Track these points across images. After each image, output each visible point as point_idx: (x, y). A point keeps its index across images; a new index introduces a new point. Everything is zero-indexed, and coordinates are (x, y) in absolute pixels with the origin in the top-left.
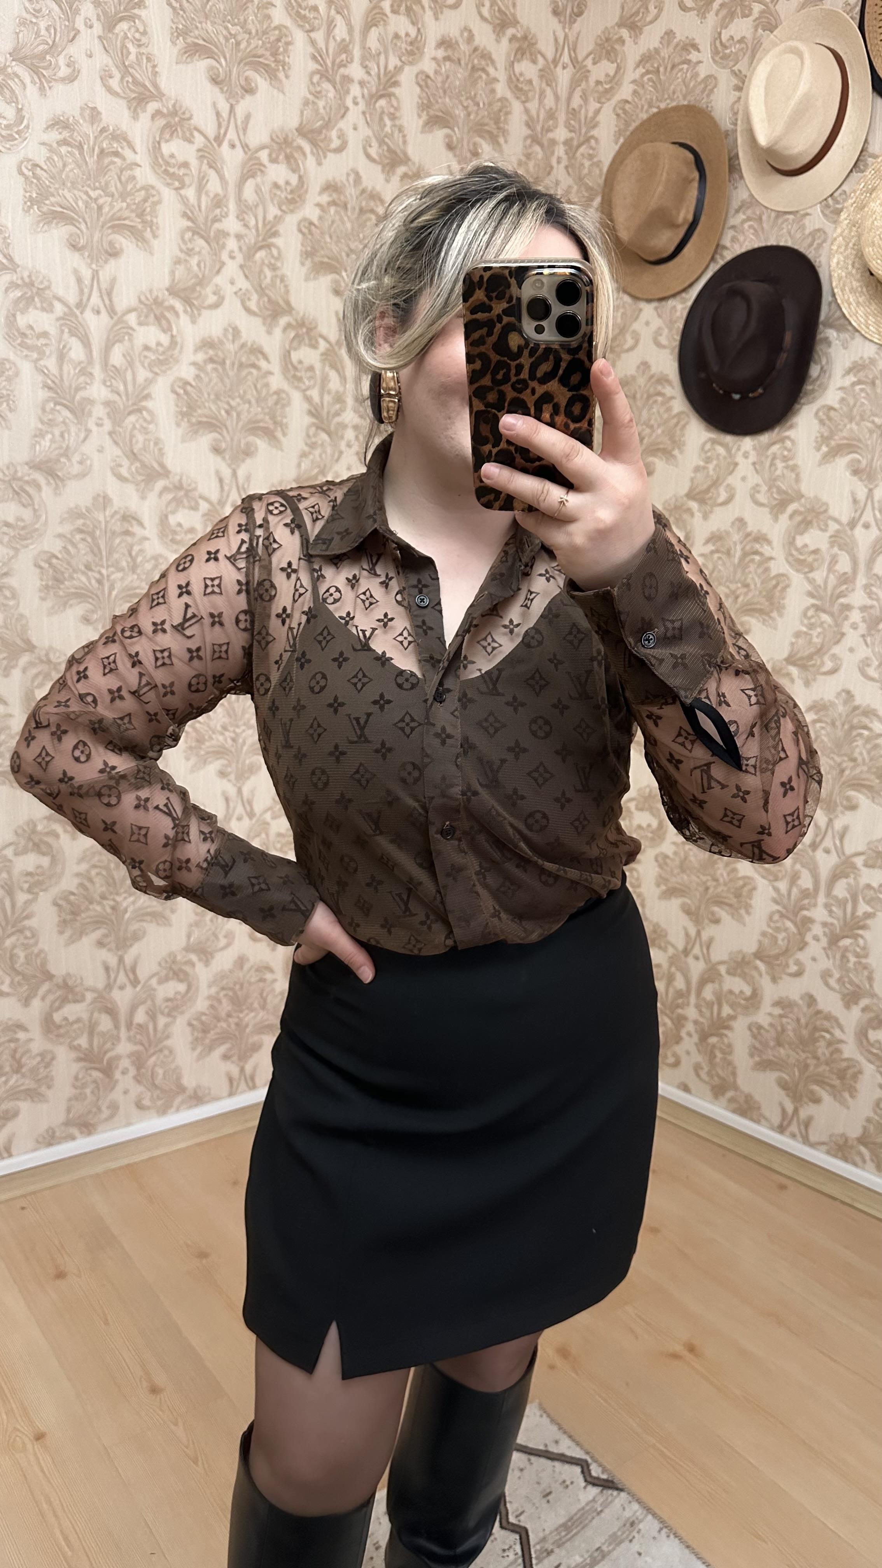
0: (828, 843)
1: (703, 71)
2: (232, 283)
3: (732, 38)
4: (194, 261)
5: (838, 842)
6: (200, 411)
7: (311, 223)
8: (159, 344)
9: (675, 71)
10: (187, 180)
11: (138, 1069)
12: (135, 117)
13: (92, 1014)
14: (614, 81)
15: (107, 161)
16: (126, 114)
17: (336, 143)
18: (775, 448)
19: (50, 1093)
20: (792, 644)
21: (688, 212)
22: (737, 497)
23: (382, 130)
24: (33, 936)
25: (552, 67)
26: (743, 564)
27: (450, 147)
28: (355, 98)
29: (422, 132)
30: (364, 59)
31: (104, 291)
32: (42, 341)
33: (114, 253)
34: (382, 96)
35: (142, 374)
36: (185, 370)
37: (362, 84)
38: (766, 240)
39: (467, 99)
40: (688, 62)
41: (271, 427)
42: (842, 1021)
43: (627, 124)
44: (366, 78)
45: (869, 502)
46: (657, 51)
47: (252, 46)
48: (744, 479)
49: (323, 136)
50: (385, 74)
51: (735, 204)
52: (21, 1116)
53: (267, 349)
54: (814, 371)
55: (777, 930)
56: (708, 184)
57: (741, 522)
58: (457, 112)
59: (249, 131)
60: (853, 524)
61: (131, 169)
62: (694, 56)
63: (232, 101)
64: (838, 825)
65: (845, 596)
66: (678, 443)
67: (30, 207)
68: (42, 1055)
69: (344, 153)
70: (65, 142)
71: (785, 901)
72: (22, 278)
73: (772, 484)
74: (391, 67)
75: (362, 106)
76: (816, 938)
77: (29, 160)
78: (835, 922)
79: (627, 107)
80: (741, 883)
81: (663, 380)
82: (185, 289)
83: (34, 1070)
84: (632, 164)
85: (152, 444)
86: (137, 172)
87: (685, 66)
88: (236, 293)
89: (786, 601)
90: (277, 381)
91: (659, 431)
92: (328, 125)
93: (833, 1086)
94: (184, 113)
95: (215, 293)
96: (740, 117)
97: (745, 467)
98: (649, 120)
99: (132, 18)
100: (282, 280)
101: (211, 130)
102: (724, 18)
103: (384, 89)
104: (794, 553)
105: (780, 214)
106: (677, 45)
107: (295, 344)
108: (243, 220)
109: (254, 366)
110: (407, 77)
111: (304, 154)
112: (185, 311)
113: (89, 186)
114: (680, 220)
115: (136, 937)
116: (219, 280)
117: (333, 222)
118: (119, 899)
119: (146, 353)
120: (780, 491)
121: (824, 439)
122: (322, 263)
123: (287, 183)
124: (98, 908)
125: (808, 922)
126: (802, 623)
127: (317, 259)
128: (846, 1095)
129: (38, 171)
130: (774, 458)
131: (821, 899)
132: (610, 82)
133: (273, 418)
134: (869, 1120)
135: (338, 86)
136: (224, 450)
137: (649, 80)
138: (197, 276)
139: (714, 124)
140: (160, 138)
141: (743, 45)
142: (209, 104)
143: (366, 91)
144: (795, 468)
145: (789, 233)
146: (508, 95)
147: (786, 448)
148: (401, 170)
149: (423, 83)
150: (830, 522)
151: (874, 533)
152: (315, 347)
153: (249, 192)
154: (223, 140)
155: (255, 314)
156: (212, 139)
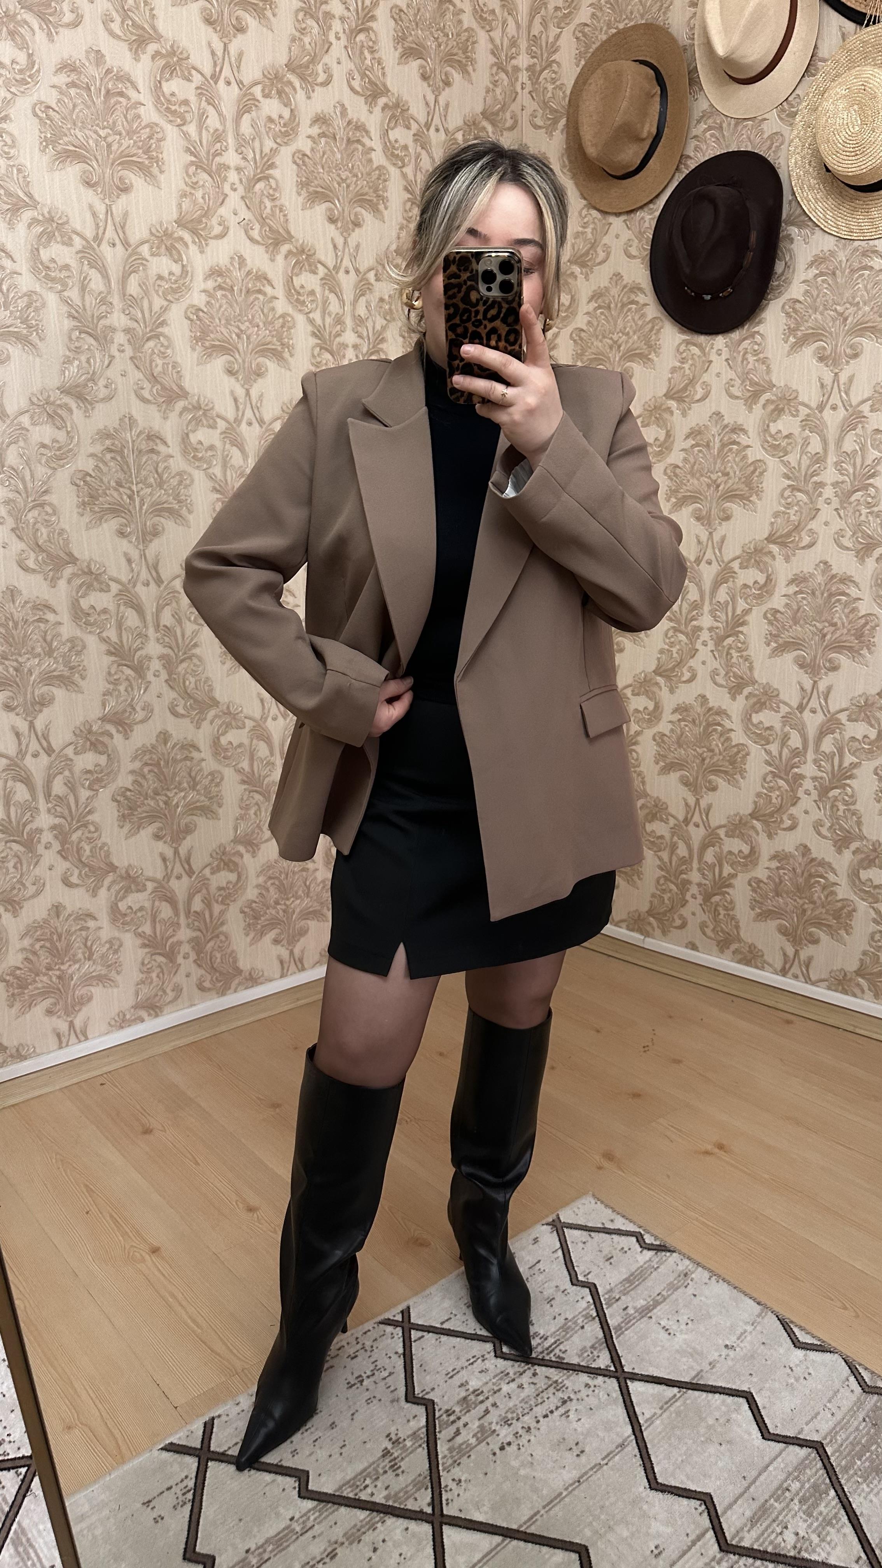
0: (814, 703)
2: (235, 213)
4: (199, 194)
5: (823, 702)
6: (212, 336)
7: (304, 155)
8: (171, 273)
10: (188, 117)
11: (198, 954)
12: (137, 59)
13: (154, 902)
15: (113, 101)
16: (128, 55)
17: (322, 78)
18: (746, 344)
19: (119, 978)
20: (772, 523)
21: (651, 125)
22: (713, 392)
23: (363, 63)
24: (97, 830)
26: (722, 454)
27: (424, 77)
28: (337, 33)
29: (399, 64)
31: (118, 225)
32: (64, 274)
33: (125, 189)
34: (361, 31)
35: (158, 302)
36: (198, 299)
37: (342, 19)
38: (727, 147)
39: (437, 30)
41: (279, 348)
42: (834, 866)
43: (587, 47)
44: (346, 13)
45: (835, 385)
48: (718, 375)
49: (310, 71)
50: (363, 9)
51: (697, 114)
52: (94, 1002)
53: (270, 276)
54: (779, 267)
55: (771, 789)
56: (669, 98)
57: (718, 415)
58: (428, 43)
59: (242, 68)
60: (821, 407)
61: (136, 108)
63: (225, 40)
64: (822, 686)
65: (817, 475)
66: (653, 347)
67: (46, 147)
68: (110, 942)
69: (330, 87)
70: (73, 85)
71: (777, 762)
72: (43, 215)
73: (745, 377)
74: (367, 3)
75: (343, 41)
76: (808, 793)
77: (42, 103)
78: (824, 775)
79: (586, 29)
80: (735, 750)
81: (636, 289)
82: (192, 221)
83: (102, 957)
84: (596, 83)
85: (170, 367)
86: (142, 110)
88: (239, 223)
89: (764, 485)
90: (282, 306)
91: (636, 337)
92: (314, 60)
93: (829, 926)
94: (181, 53)
95: (220, 224)
96: (697, 30)
97: (718, 364)
98: (609, 40)
100: (281, 210)
101: (207, 68)
103: (363, 23)
104: (769, 439)
105: (739, 121)
107: (296, 270)
108: (242, 153)
109: (260, 291)
110: (382, 13)
111: (295, 89)
112: (194, 242)
113: (98, 125)
114: (645, 134)
115: (188, 830)
116: (222, 211)
117: (324, 154)
118: (170, 794)
119: (159, 282)
120: (753, 383)
121: (790, 332)
122: (317, 192)
123: (280, 117)
124: (152, 803)
125: (799, 778)
126: (780, 503)
127: (311, 189)
128: (842, 932)
129: (51, 112)
130: (746, 353)
131: (810, 756)
132: (568, 7)
133: (280, 339)
134: (865, 953)
135: (321, 23)
136: (237, 372)
137: (608, 2)
138: (202, 208)
139: (672, 39)
140: (161, 78)
142: (204, 43)
143: (346, 26)
144: (764, 361)
145: (749, 138)
146: (475, 25)
147: (756, 343)
148: (382, 101)
149: (397, 17)
150: (800, 408)
151: (842, 413)
152: (314, 272)
153: (246, 127)
154: (219, 78)
155: (257, 242)
156: (208, 77)
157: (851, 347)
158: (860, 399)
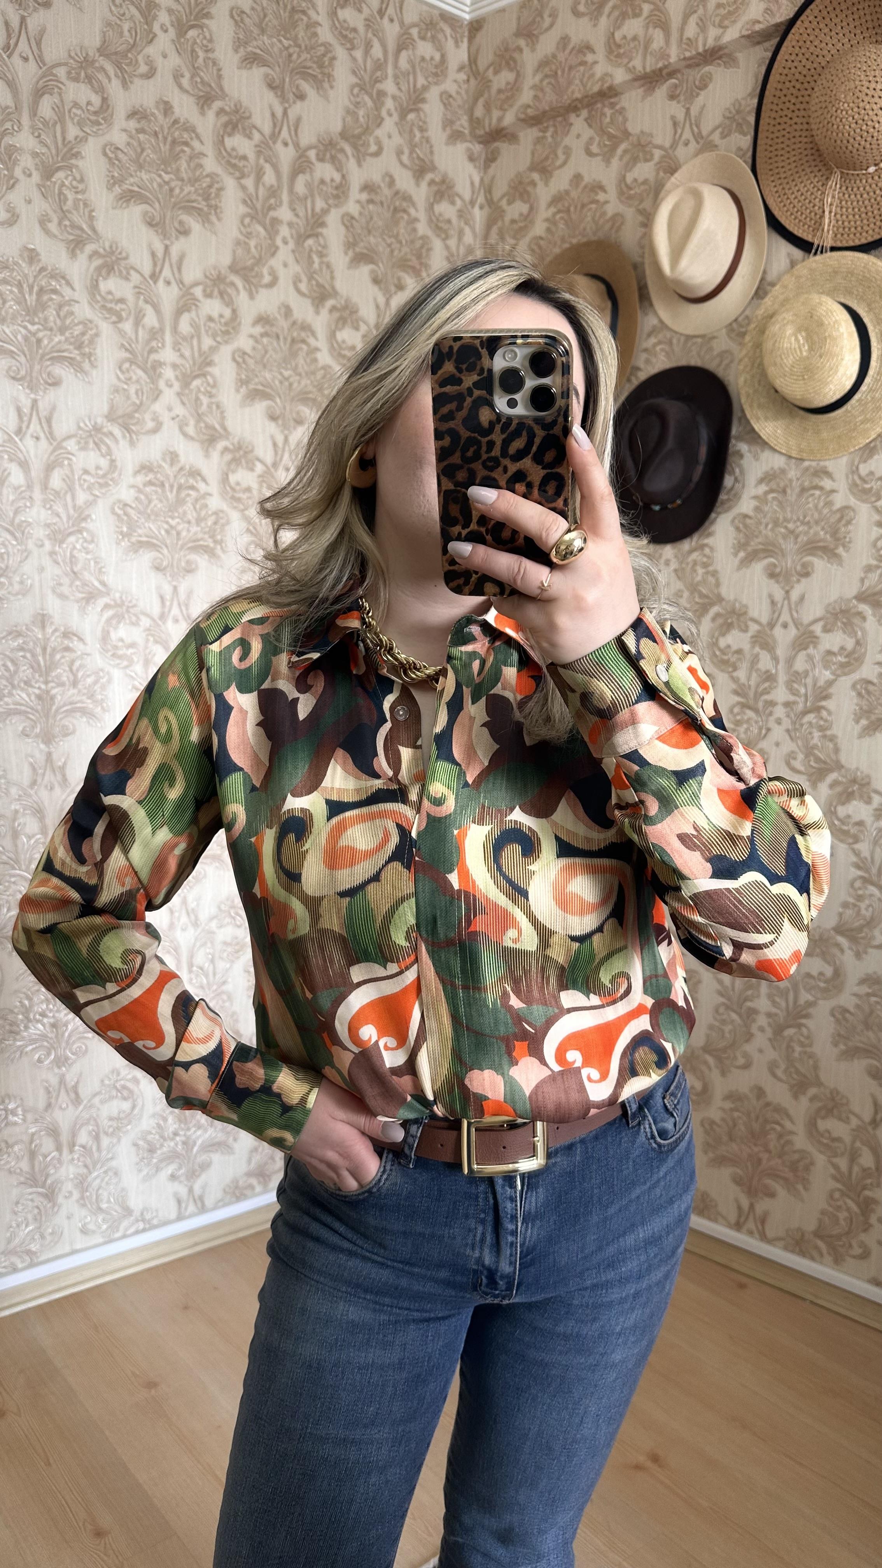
1: (610, 210)
2: (170, 409)
3: (635, 180)
4: (132, 390)
6: (140, 531)
7: (245, 353)
8: (98, 468)
9: (585, 210)
10: (124, 314)
11: (82, 1192)
12: (73, 258)
14: (528, 219)
15: (45, 298)
16: (64, 254)
17: (267, 279)
18: (695, 556)
23: (311, 267)
25: (469, 207)
27: (376, 281)
28: (284, 238)
29: (349, 268)
30: (291, 203)
31: (43, 420)
33: (53, 383)
34: (309, 236)
35: (83, 497)
36: (125, 493)
37: (290, 225)
38: (677, 361)
39: (390, 237)
40: (597, 202)
41: (212, 545)
42: (790, 1113)
44: (295, 220)
45: (786, 602)
46: (567, 192)
47: (186, 192)
49: (253, 274)
50: (313, 216)
51: (647, 328)
53: (205, 472)
54: (728, 481)
55: (724, 1022)
56: (621, 312)
58: (381, 249)
59: (183, 270)
60: (771, 625)
61: (70, 305)
62: (601, 197)
63: (167, 242)
65: (768, 693)
69: (275, 289)
70: (4, 281)
71: (729, 992)
73: (693, 588)
74: (318, 209)
75: (291, 245)
76: (762, 1029)
78: (778, 1011)
79: (542, 242)
82: (123, 416)
85: (92, 563)
86: (76, 308)
87: (593, 206)
88: (173, 419)
90: (215, 503)
92: (259, 261)
93: (786, 1180)
94: (120, 253)
95: (153, 420)
96: (647, 250)
99: (70, 168)
100: (218, 407)
101: (147, 267)
102: (627, 164)
103: (312, 229)
104: (718, 653)
105: (689, 337)
106: (585, 187)
107: (233, 466)
108: (179, 350)
109: (193, 488)
110: (333, 218)
111: (237, 290)
112: (124, 437)
113: (29, 321)
116: (156, 407)
117: (266, 352)
119: (85, 476)
120: (702, 596)
121: (740, 546)
122: (256, 390)
123: (221, 316)
125: (753, 1012)
127: (251, 387)
128: (800, 1188)
130: (694, 565)
131: (764, 988)
132: (525, 220)
133: (213, 537)
134: (823, 1212)
135: (268, 227)
136: (165, 568)
137: (562, 218)
138: (134, 404)
139: (623, 256)
140: (98, 276)
141: (646, 187)
142: (145, 245)
143: (294, 232)
144: (715, 574)
145: (699, 354)
146: (429, 233)
147: (705, 556)
148: (330, 303)
149: (348, 224)
150: (750, 623)
151: (793, 632)
152: (252, 470)
153: (185, 326)
154: (159, 277)
155: (192, 438)
156: (147, 276)
157: (804, 565)
158: (811, 618)
